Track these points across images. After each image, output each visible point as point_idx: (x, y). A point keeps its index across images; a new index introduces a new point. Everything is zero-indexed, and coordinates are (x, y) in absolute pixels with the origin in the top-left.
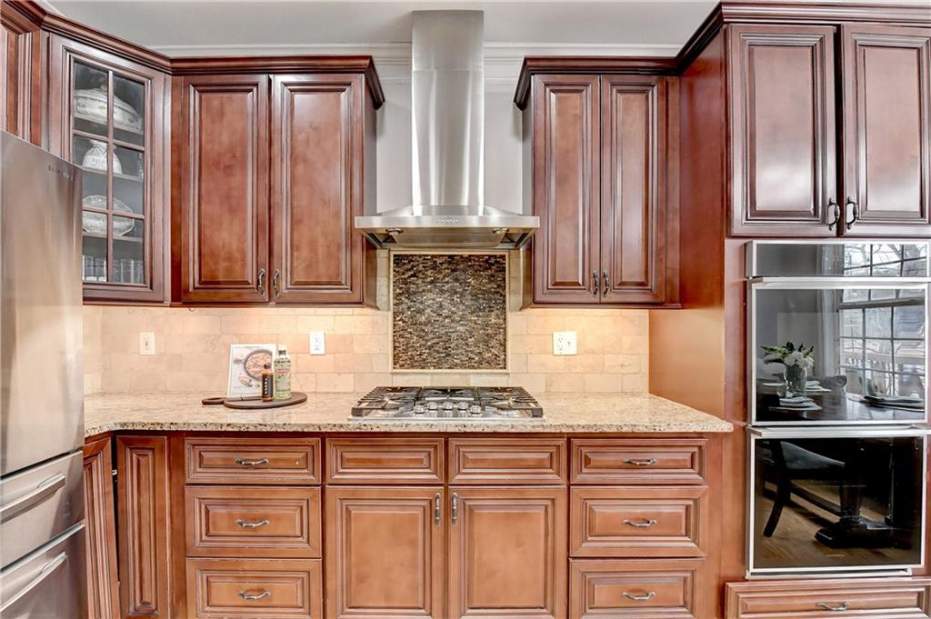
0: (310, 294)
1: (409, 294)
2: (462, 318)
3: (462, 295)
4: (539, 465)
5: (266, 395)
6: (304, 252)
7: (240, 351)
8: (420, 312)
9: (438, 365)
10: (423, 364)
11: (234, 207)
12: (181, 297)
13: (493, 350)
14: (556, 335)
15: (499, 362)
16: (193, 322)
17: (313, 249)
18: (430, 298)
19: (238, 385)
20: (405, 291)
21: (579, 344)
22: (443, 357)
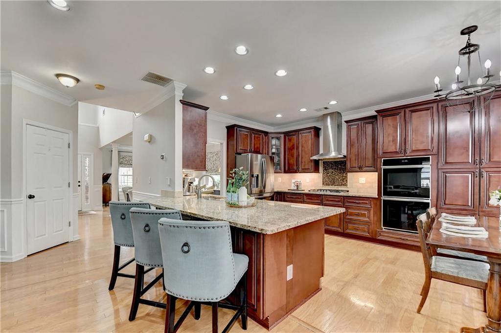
0: (305, 171)
1: (326, 170)
2: (338, 175)
3: (337, 170)
4: (338, 201)
5: (297, 188)
6: (304, 163)
7: (293, 181)
8: (328, 173)
9: (332, 185)
10: (329, 185)
11: (292, 156)
12: (285, 172)
13: (344, 182)
14: (360, 179)
15: (345, 185)
16: (287, 176)
17: (305, 162)
18: (330, 170)
19: (293, 187)
20: (325, 169)
21: (366, 181)
22: (333, 184)
